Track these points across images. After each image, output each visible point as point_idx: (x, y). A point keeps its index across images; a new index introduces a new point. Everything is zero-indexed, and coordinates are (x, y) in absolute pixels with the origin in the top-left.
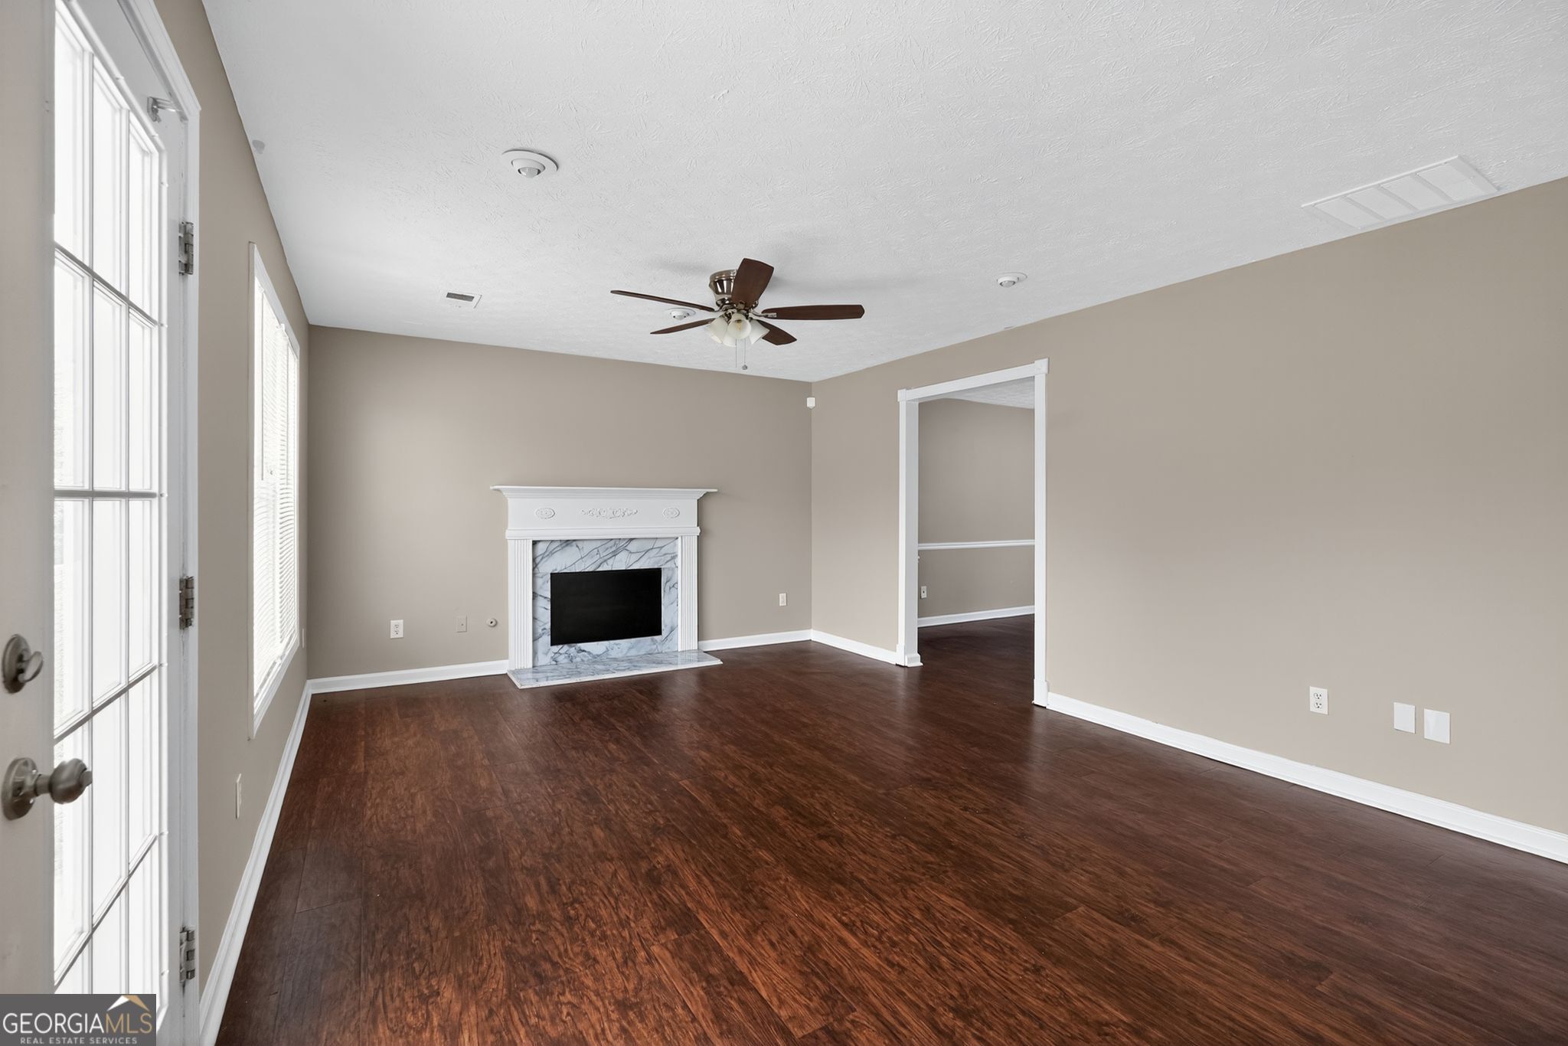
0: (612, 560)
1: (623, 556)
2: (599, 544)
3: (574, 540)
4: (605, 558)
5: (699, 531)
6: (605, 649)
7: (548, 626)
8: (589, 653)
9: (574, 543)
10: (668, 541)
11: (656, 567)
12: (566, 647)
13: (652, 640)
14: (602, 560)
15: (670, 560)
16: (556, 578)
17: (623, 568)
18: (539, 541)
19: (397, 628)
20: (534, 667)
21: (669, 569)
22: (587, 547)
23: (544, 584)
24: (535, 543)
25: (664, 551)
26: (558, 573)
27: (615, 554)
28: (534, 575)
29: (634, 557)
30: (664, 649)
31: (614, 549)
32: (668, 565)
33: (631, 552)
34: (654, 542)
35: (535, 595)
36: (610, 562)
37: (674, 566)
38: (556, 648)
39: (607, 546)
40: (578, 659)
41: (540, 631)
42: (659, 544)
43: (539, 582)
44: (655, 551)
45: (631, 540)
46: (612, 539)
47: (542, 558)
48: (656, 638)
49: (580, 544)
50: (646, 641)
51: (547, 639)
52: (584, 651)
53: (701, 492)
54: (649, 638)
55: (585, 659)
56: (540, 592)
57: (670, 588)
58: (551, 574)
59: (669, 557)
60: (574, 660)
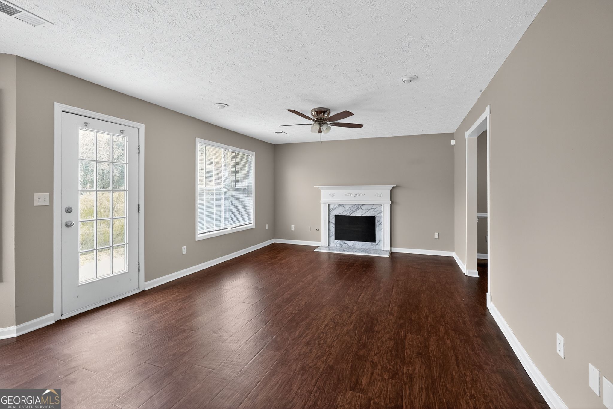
0: (356, 212)
1: (360, 211)
2: (351, 206)
3: (343, 204)
4: (354, 211)
5: (391, 203)
6: (353, 244)
7: (334, 233)
8: (347, 244)
9: (342, 205)
10: (378, 206)
11: (373, 216)
12: (339, 241)
13: (372, 244)
14: (352, 212)
15: (379, 214)
16: (337, 217)
17: (360, 215)
18: (331, 204)
19: (293, 228)
20: (329, 246)
21: (378, 217)
22: (347, 207)
23: (332, 218)
24: (329, 205)
25: (376, 210)
26: (337, 215)
27: (357, 210)
28: (329, 215)
29: (364, 212)
30: (377, 248)
31: (356, 208)
32: (378, 215)
33: (363, 210)
34: (372, 206)
35: (329, 222)
36: (355, 213)
37: (381, 216)
38: (336, 241)
39: (354, 207)
40: (344, 246)
41: (331, 234)
42: (374, 207)
43: (331, 218)
44: (373, 210)
45: (363, 205)
46: (356, 205)
47: (332, 210)
48: (373, 243)
49: (344, 206)
50: (369, 243)
51: (333, 237)
52: (346, 243)
53: (391, 187)
54: (370, 243)
55: (346, 246)
56: (331, 221)
57: (379, 225)
58: (335, 215)
59: (378, 212)
60: (343, 246)
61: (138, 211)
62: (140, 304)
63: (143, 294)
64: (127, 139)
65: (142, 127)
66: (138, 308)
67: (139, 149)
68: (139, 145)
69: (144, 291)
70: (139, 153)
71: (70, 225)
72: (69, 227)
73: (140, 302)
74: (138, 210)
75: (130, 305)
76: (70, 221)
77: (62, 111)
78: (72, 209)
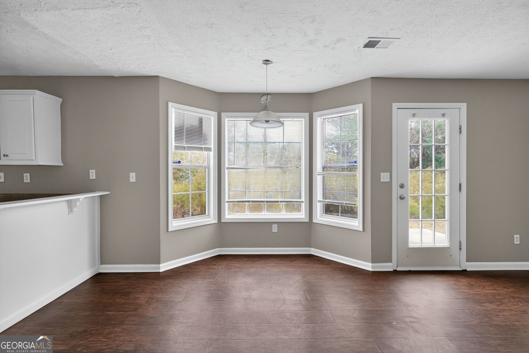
61: (460, 191)
62: (465, 283)
63: (464, 273)
64: (448, 121)
65: (464, 106)
66: (463, 287)
67: (460, 129)
68: (460, 125)
69: (466, 270)
70: (460, 132)
71: (403, 198)
72: (402, 199)
73: (464, 281)
74: (459, 189)
75: (453, 280)
76: (403, 195)
77: (397, 109)
78: (404, 186)
